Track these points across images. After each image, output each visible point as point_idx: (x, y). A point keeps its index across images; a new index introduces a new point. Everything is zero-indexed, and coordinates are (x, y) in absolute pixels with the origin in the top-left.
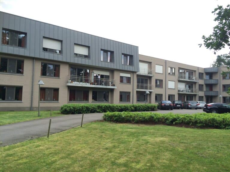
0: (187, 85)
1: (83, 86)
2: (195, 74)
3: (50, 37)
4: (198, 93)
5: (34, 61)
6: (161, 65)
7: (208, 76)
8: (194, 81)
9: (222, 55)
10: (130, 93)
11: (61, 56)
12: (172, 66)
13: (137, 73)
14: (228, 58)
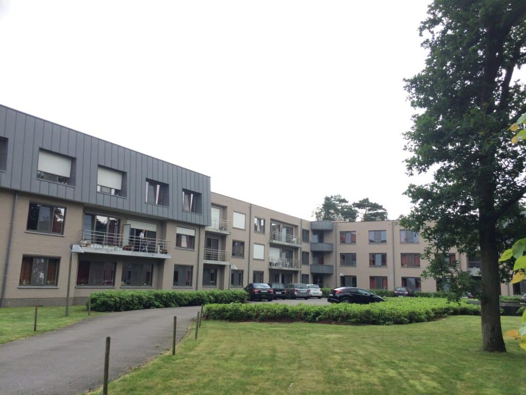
0: (283, 252)
1: (110, 253)
2: (297, 231)
3: (54, 150)
4: (301, 267)
5: (17, 197)
6: (243, 214)
7: (316, 236)
8: (295, 245)
9: (332, 197)
10: (192, 267)
11: (73, 189)
12: (259, 216)
13: (206, 229)
14: (342, 202)
